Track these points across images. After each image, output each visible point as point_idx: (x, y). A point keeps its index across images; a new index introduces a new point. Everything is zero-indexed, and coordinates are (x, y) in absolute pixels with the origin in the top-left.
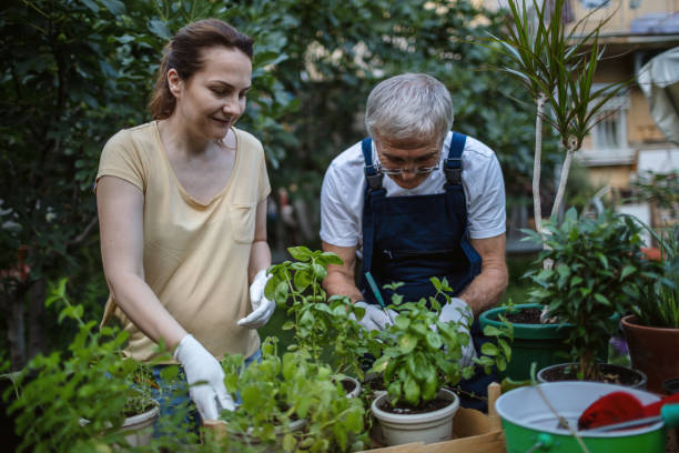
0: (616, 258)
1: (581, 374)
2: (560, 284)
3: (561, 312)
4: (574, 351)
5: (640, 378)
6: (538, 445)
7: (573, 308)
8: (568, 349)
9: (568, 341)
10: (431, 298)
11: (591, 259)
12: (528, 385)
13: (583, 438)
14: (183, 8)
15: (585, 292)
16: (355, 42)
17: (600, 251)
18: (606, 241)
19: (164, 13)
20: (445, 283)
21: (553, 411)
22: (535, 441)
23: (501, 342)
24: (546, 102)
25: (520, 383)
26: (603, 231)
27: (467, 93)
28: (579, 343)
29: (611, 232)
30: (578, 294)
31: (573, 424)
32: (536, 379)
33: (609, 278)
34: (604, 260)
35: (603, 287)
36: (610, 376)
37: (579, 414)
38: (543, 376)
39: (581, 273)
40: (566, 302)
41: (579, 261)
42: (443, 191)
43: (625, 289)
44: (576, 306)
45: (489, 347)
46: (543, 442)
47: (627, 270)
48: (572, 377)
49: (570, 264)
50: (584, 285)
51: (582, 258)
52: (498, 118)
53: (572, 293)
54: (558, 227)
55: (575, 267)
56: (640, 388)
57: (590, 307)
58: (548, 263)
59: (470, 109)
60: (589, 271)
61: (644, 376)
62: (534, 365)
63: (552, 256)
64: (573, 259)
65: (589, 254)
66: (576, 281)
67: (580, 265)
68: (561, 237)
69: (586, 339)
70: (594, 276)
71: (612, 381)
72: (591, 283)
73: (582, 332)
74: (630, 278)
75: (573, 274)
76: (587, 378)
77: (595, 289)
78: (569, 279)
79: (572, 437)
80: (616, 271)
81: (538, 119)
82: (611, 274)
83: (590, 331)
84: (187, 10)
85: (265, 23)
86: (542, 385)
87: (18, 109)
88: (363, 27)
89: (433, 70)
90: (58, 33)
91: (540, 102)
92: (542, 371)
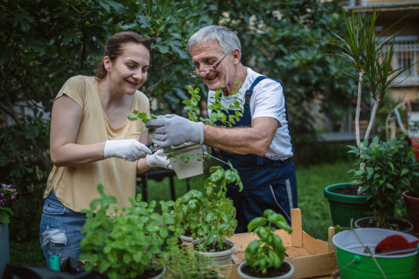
0: (399, 165)
1: (378, 224)
2: (368, 177)
3: (369, 191)
4: (375, 211)
5: (410, 227)
6: (354, 260)
7: (375, 190)
8: (372, 210)
9: (371, 206)
11: (385, 165)
12: (349, 229)
13: (376, 258)
14: (158, 9)
15: (381, 182)
16: (250, 15)
17: (390, 161)
18: (394, 155)
19: (148, 12)
21: (361, 243)
22: (352, 258)
24: (364, 74)
25: (345, 228)
26: (392, 150)
27: (317, 46)
28: (378, 208)
29: (396, 150)
30: (378, 183)
31: (373, 250)
32: (354, 226)
33: (394, 175)
34: (392, 166)
35: (391, 179)
36: (394, 225)
37: (376, 245)
38: (358, 224)
39: (380, 172)
40: (371, 186)
41: (379, 165)
43: (402, 181)
44: (376, 189)
46: (356, 259)
47: (404, 171)
48: (373, 225)
49: (374, 167)
50: (381, 178)
51: (380, 164)
53: (374, 182)
54: (368, 146)
55: (376, 169)
56: (409, 233)
57: (383, 191)
58: (362, 165)
59: (319, 56)
60: (384, 171)
61: (412, 225)
62: (352, 220)
63: (365, 161)
64: (376, 164)
65: (384, 162)
66: (377, 176)
67: (379, 168)
68: (370, 152)
69: (381, 206)
70: (386, 173)
71: (394, 229)
72: (385, 177)
73: (379, 202)
74: (406, 175)
75: (375, 172)
76: (381, 227)
77: (387, 181)
78: (373, 175)
79: (370, 257)
80: (398, 171)
81: (359, 84)
82: (395, 173)
83: (383, 202)
84: (160, 10)
85: (199, 9)
86: (357, 229)
87: (59, 61)
88: (254, 6)
89: (297, 32)
90: (85, 21)
91: (361, 74)
92: (357, 221)
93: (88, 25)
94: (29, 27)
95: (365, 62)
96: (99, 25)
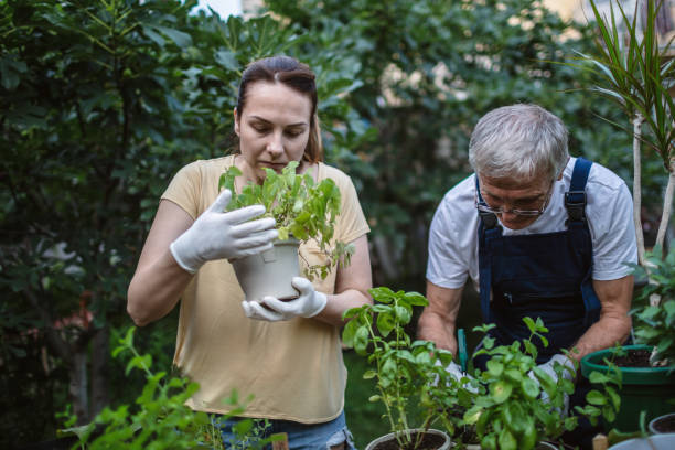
2: (669, 322)
3: (672, 353)
10: (525, 341)
12: (639, 436)
14: (251, 37)
16: (434, 63)
19: (232, 43)
20: (540, 323)
23: (608, 389)
24: (643, 122)
25: (629, 434)
27: (559, 112)
32: (647, 429)
38: (656, 426)
42: (564, 229)
45: (596, 395)
52: (595, 138)
58: (655, 299)
62: (643, 415)
63: (658, 291)
68: (667, 271)
81: (635, 140)
84: (256, 39)
85: (338, 48)
86: (654, 437)
87: (82, 147)
88: (443, 48)
89: (521, 89)
90: (123, 69)
91: (637, 123)
92: (653, 421)
93: (128, 76)
94: (17, 83)
95: (642, 99)
96: (149, 76)
